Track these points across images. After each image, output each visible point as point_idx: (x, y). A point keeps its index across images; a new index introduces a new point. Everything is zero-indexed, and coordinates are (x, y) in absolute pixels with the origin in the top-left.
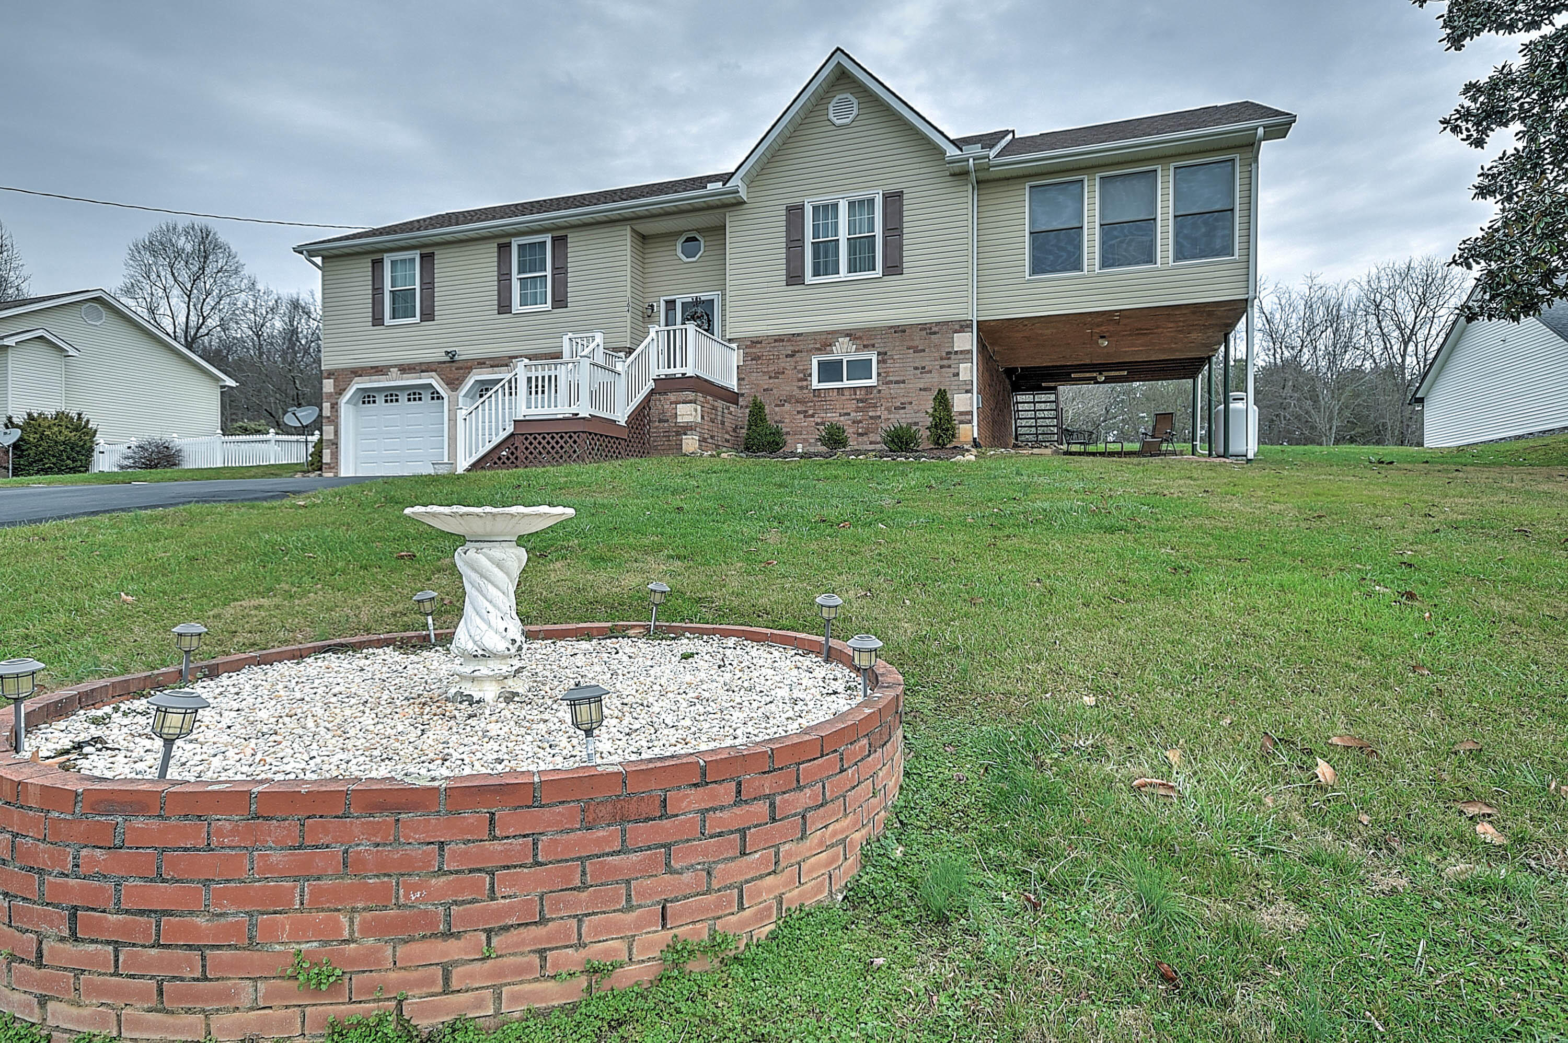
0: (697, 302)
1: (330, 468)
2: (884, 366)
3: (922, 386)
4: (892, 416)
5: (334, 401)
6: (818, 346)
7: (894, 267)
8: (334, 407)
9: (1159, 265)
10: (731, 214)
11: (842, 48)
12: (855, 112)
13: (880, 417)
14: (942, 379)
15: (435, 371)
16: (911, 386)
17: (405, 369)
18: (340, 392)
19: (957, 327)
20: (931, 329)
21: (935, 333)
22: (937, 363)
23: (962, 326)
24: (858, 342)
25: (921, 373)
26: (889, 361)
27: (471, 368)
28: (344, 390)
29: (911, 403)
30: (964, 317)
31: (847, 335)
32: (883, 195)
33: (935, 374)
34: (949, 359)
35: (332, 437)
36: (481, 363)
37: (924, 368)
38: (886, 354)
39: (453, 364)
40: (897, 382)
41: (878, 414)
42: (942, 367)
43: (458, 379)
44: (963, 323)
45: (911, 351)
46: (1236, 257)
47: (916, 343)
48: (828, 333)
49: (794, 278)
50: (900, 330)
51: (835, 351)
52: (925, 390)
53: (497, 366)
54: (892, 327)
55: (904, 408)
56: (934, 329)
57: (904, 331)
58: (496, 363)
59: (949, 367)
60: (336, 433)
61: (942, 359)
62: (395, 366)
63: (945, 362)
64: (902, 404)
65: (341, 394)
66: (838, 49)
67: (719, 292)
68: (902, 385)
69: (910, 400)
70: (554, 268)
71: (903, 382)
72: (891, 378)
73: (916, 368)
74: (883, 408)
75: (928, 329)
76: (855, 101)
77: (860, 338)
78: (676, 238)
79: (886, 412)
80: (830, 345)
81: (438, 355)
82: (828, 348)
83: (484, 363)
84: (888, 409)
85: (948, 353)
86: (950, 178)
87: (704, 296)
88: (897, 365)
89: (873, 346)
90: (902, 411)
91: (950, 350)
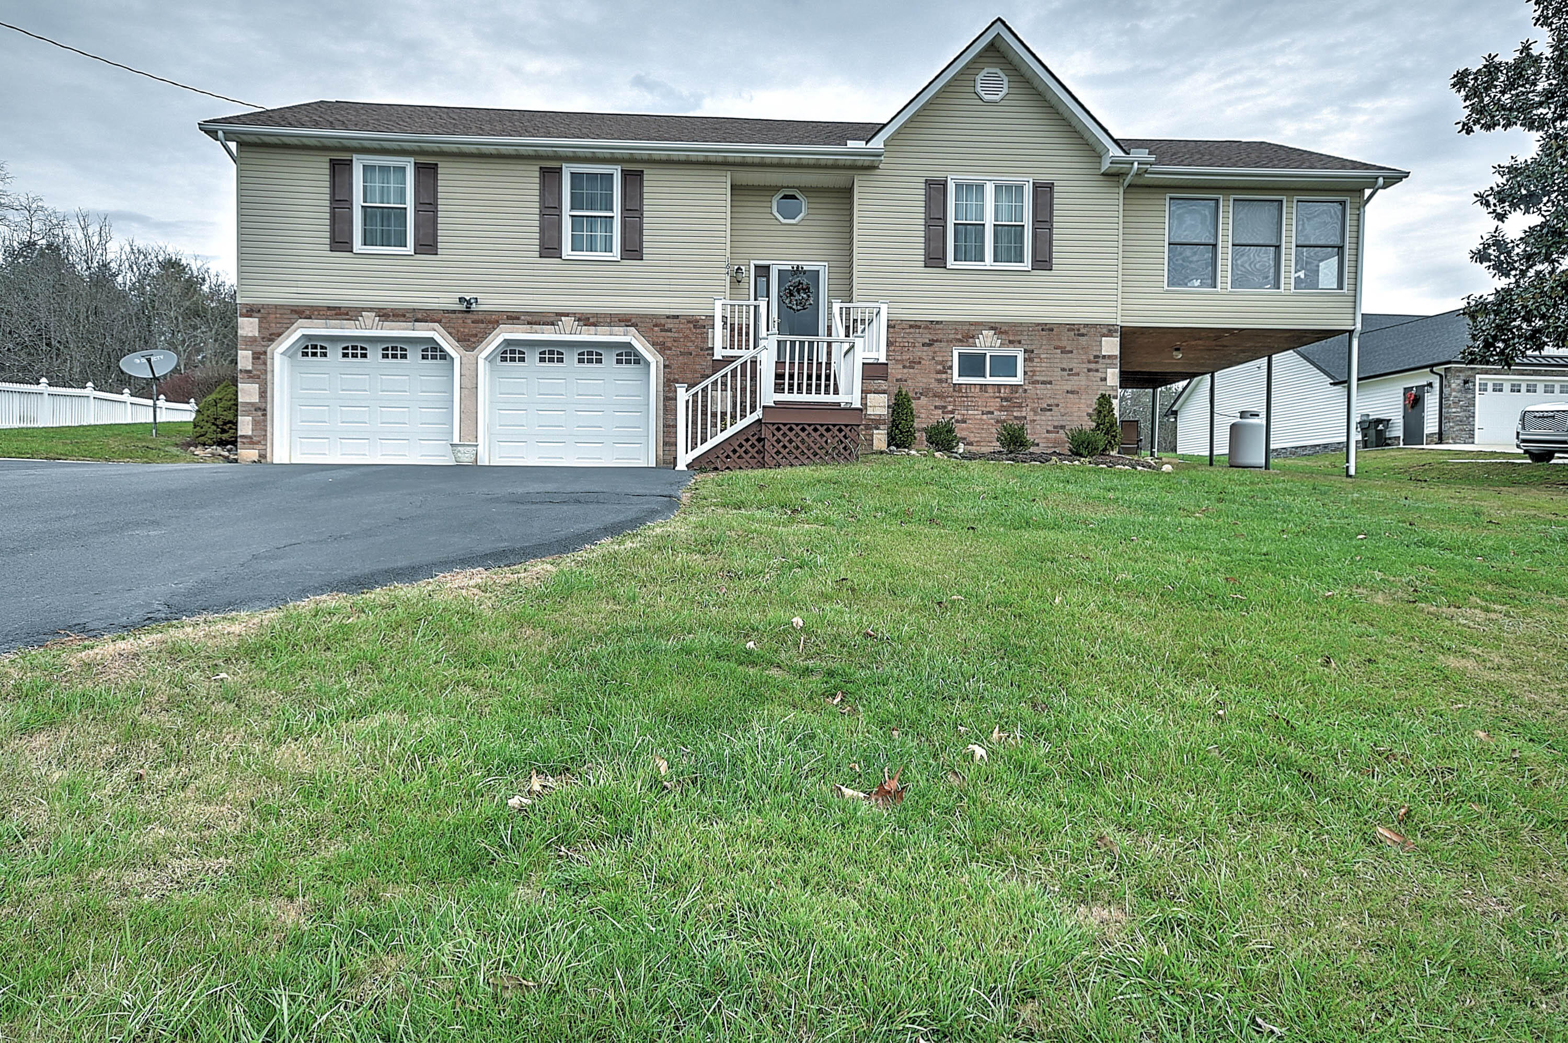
0: (797, 271)
1: (252, 443)
2: (1030, 364)
3: (1069, 389)
4: (1038, 418)
5: (259, 349)
6: (960, 337)
7: (1043, 262)
8: (259, 357)
9: (1282, 290)
10: (860, 178)
11: (1004, 19)
12: (1005, 91)
13: (1025, 418)
14: (1090, 383)
15: (439, 322)
16: (1058, 387)
17: (386, 315)
18: (272, 337)
19: (1105, 331)
20: (1079, 330)
21: (1083, 335)
22: (1084, 366)
23: (1110, 331)
24: (1004, 336)
25: (1069, 375)
26: (1036, 360)
27: (497, 323)
28: (279, 335)
29: (1057, 405)
30: (1113, 322)
31: (992, 328)
32: (1034, 183)
33: (1082, 377)
34: (1097, 362)
35: (255, 399)
36: (513, 318)
37: (1071, 370)
38: (1032, 352)
39: (469, 316)
40: (1044, 383)
41: (1024, 414)
42: (1089, 370)
43: (476, 335)
44: (1111, 328)
45: (1059, 351)
46: (1345, 291)
47: (1064, 343)
48: (971, 324)
49: (935, 259)
50: (1047, 329)
51: (978, 345)
52: (1072, 392)
53: (535, 324)
54: (1039, 324)
55: (1051, 410)
56: (1082, 331)
57: (1052, 330)
58: (536, 319)
59: (1097, 371)
60: (263, 394)
61: (1089, 362)
62: (371, 310)
63: (1093, 366)
64: (1048, 405)
65: (272, 340)
66: (999, 19)
67: (826, 264)
68: (1049, 386)
69: (1056, 402)
70: (625, 209)
71: (1050, 383)
72: (1038, 378)
73: (1063, 370)
74: (1028, 409)
75: (1077, 330)
76: (1006, 79)
77: (1006, 332)
78: (773, 193)
79: (1032, 413)
80: (973, 337)
81: (448, 301)
82: (971, 340)
83: (518, 319)
84: (1033, 410)
85: (1096, 357)
86: (1101, 178)
87: (808, 266)
88: (1043, 365)
89: (1020, 342)
90: (1048, 413)
91: (1098, 353)
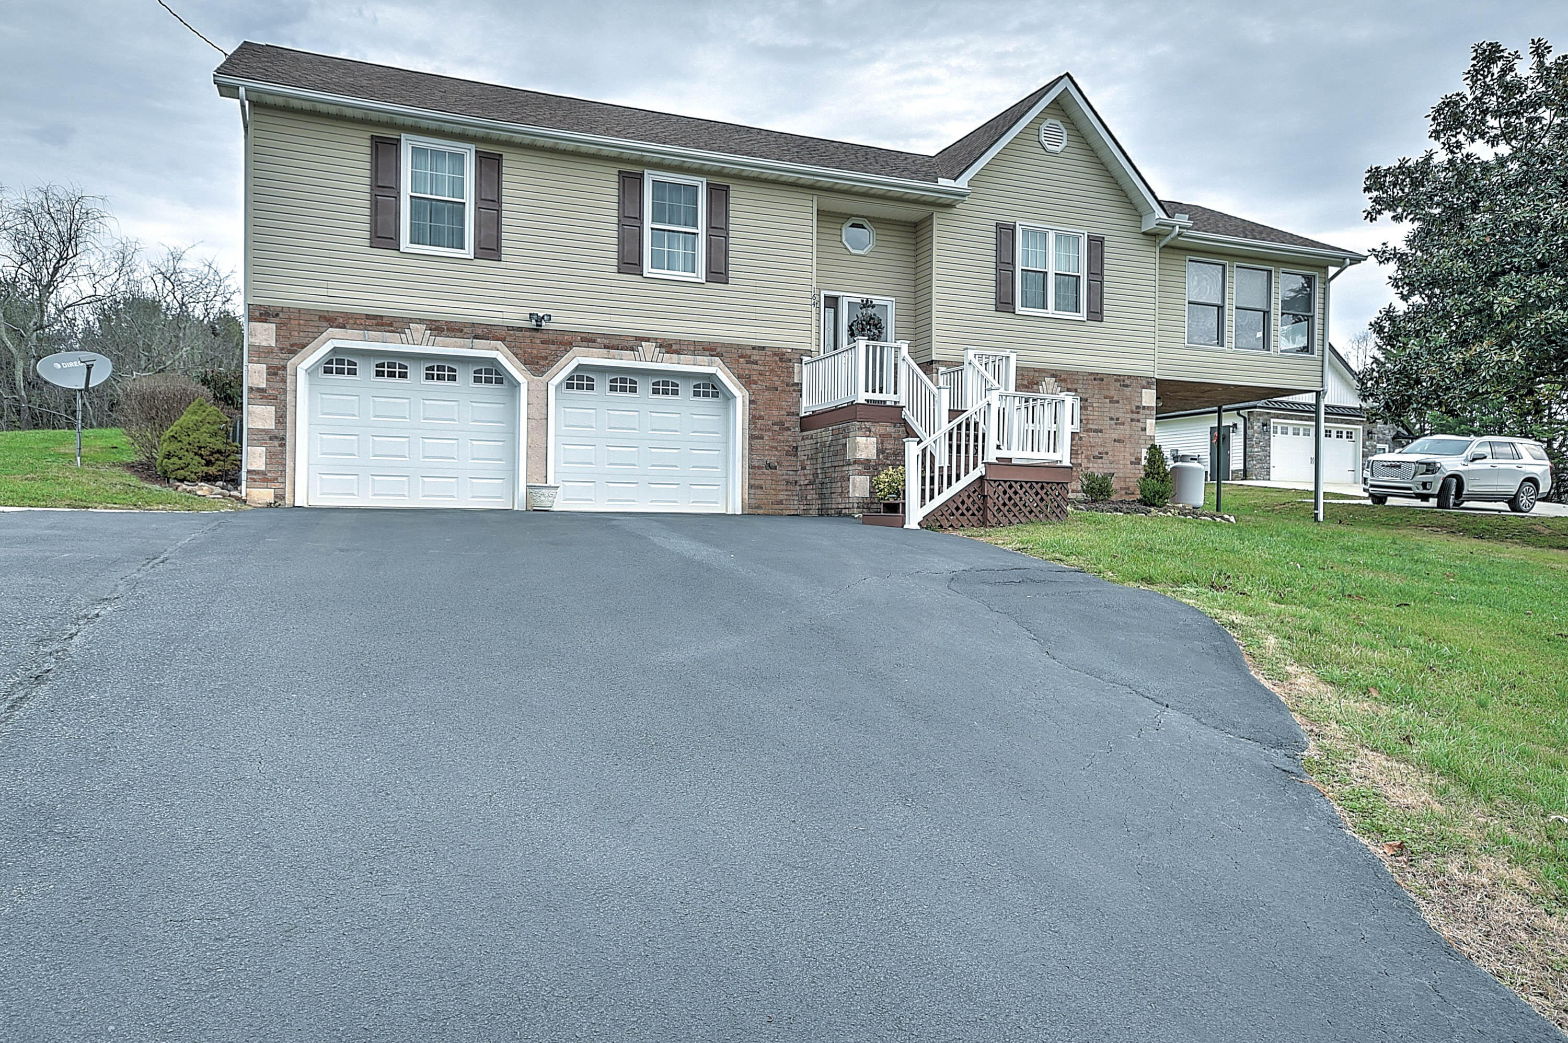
0: (867, 304)
1: (266, 480)
2: (1084, 412)
3: (1116, 438)
4: (1091, 465)
5: (276, 363)
6: (1025, 382)
7: (1096, 314)
8: (276, 372)
9: (1271, 352)
10: (939, 215)
11: (1072, 75)
12: (1065, 143)
13: (1081, 465)
14: (1133, 433)
15: (503, 340)
16: (1107, 436)
17: (438, 328)
18: (294, 349)
19: (1144, 383)
20: (1124, 381)
21: (1127, 386)
22: (1128, 415)
23: (1148, 383)
24: (1063, 384)
25: (1116, 424)
26: (1090, 409)
27: (568, 345)
28: (304, 346)
29: (1107, 453)
30: (1150, 374)
31: (1053, 376)
32: (1088, 236)
33: (1127, 427)
34: (1138, 413)
35: (270, 425)
36: (589, 340)
37: (1117, 419)
38: (1086, 400)
39: (538, 335)
40: (1096, 431)
41: (1079, 461)
42: (1132, 420)
43: (546, 358)
44: (1149, 380)
45: (1108, 401)
46: (1315, 356)
47: (1112, 393)
48: (1035, 370)
49: (1005, 303)
50: (1099, 378)
51: (1041, 391)
52: (1119, 441)
53: (613, 348)
54: (1092, 374)
55: (1101, 458)
56: (1127, 382)
57: (1102, 380)
58: (614, 342)
59: (1138, 421)
60: (281, 419)
61: (1132, 412)
62: (421, 321)
63: (1135, 416)
64: (1100, 453)
65: (295, 353)
66: (1067, 74)
67: (893, 299)
68: (1100, 434)
69: (1106, 450)
70: (710, 227)
71: (1101, 431)
72: (1091, 426)
73: (1111, 419)
74: (1083, 455)
75: (1123, 381)
76: (1065, 132)
77: (1065, 380)
79: (1086, 461)
80: (1037, 384)
81: (516, 316)
82: (1035, 386)
83: (594, 341)
84: (1087, 457)
85: (1138, 407)
86: (1142, 236)
87: (877, 300)
88: (1096, 413)
89: (1076, 391)
90: (1100, 461)
91: (1139, 404)
